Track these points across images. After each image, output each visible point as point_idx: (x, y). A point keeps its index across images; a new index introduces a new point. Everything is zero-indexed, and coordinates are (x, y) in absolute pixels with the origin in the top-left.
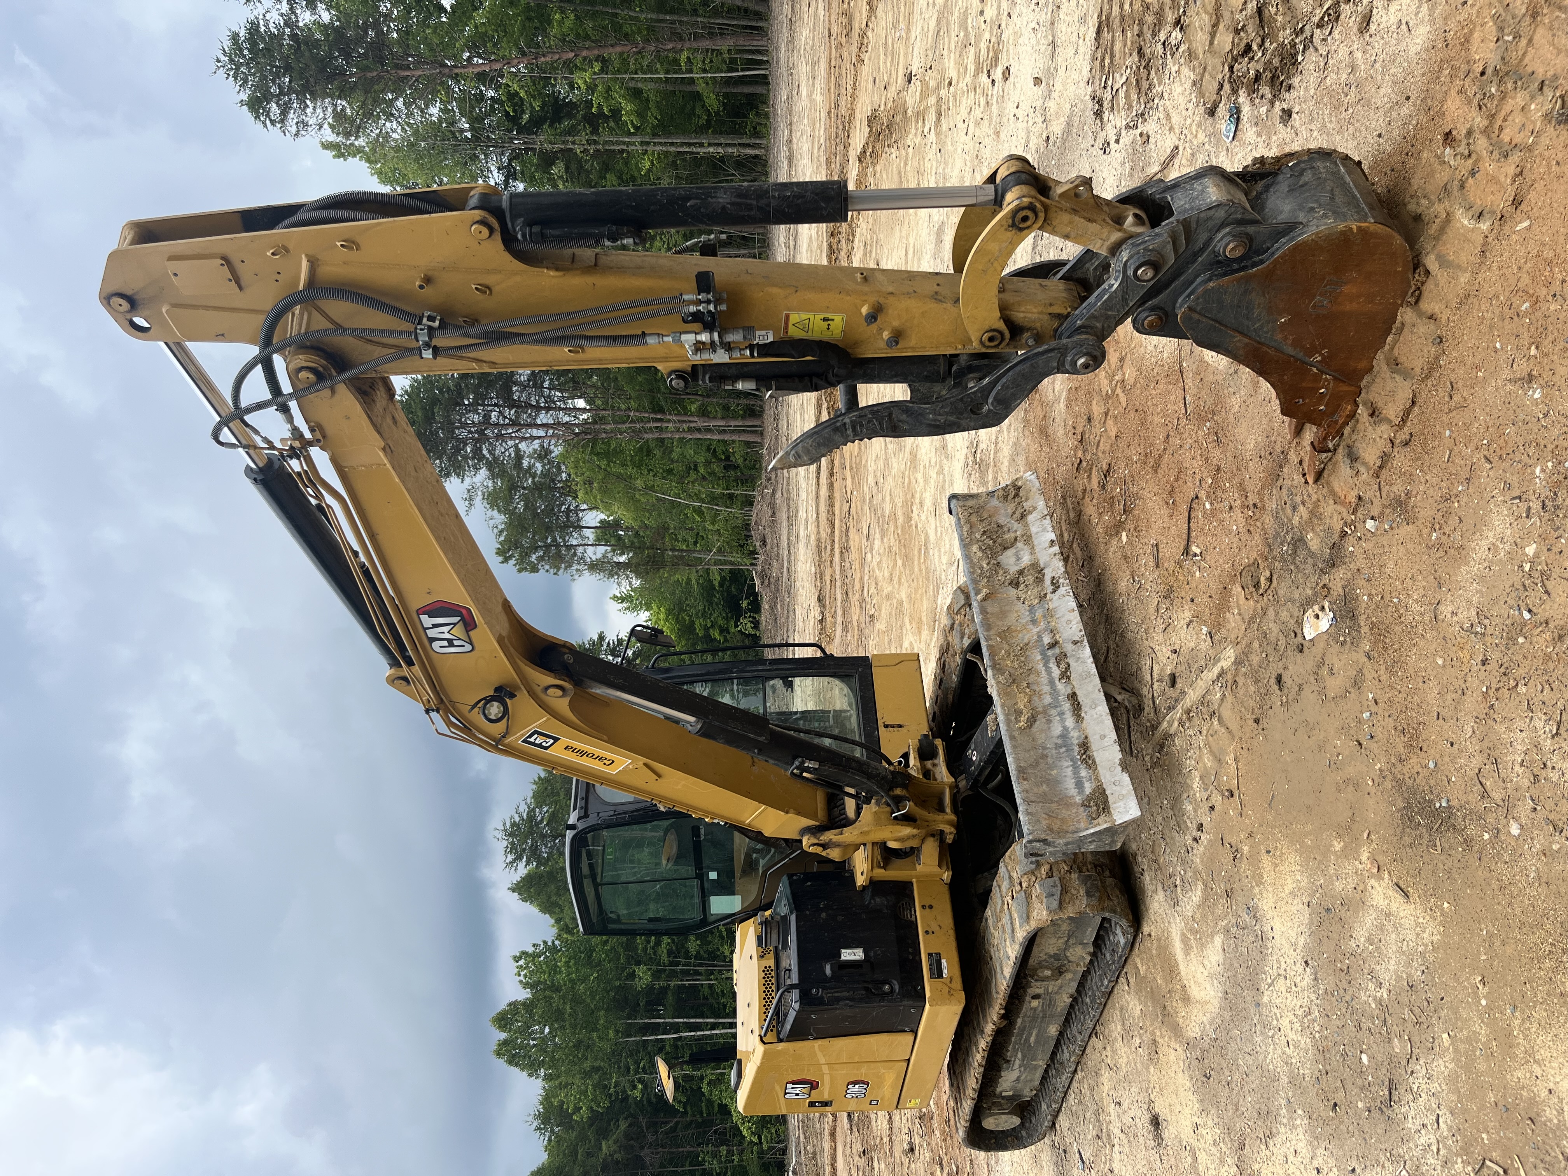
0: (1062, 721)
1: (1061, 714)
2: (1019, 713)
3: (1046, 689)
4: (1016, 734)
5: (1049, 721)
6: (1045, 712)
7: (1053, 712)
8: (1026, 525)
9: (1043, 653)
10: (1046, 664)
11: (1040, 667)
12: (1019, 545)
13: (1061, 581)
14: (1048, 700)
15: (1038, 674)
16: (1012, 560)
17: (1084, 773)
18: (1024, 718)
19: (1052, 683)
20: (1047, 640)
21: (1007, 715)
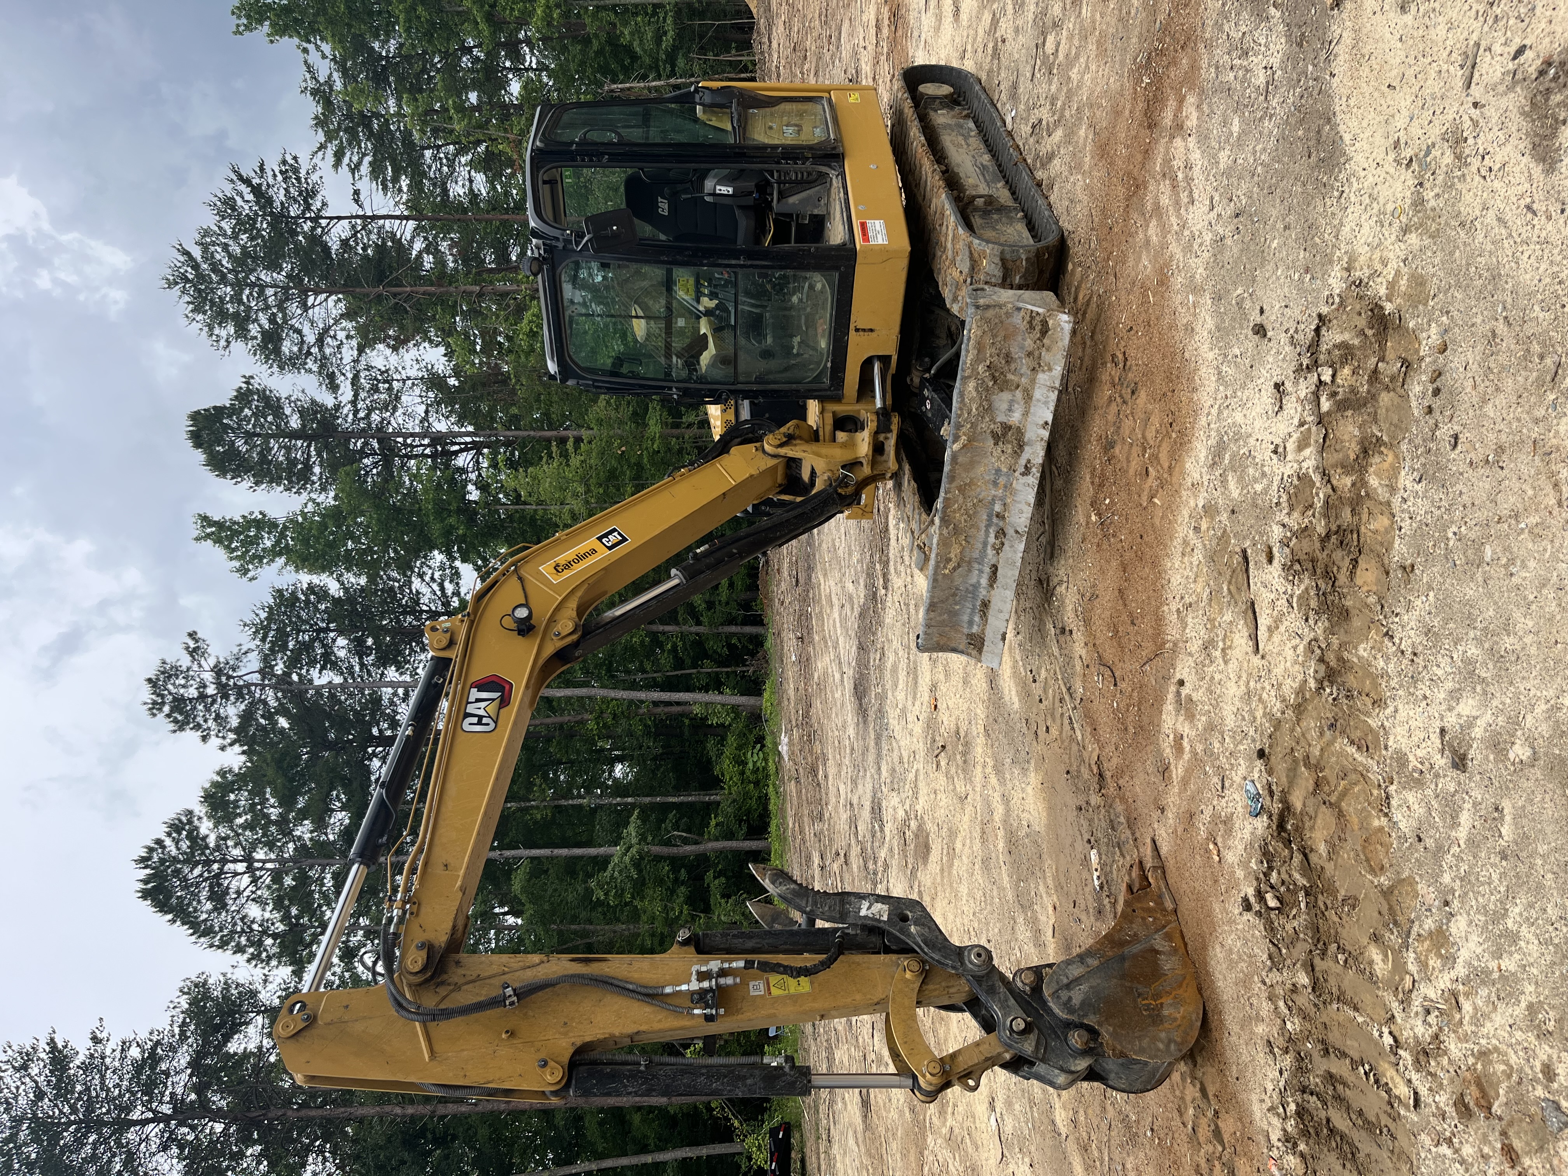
0: (980, 576)
1: (981, 571)
2: (949, 560)
3: (980, 546)
4: (940, 577)
5: (970, 571)
6: (969, 562)
7: (976, 566)
8: (1033, 381)
9: (990, 516)
10: (988, 526)
11: (982, 525)
12: (1019, 394)
13: (1034, 470)
14: (976, 554)
15: (978, 529)
16: (1004, 406)
17: (977, 619)
18: (951, 566)
19: (985, 544)
20: (998, 508)
21: (937, 562)
